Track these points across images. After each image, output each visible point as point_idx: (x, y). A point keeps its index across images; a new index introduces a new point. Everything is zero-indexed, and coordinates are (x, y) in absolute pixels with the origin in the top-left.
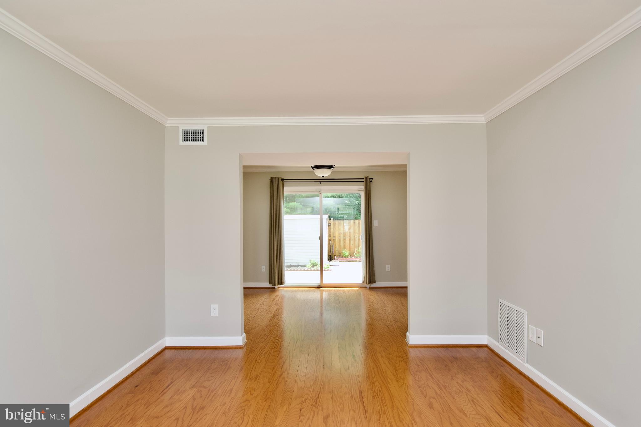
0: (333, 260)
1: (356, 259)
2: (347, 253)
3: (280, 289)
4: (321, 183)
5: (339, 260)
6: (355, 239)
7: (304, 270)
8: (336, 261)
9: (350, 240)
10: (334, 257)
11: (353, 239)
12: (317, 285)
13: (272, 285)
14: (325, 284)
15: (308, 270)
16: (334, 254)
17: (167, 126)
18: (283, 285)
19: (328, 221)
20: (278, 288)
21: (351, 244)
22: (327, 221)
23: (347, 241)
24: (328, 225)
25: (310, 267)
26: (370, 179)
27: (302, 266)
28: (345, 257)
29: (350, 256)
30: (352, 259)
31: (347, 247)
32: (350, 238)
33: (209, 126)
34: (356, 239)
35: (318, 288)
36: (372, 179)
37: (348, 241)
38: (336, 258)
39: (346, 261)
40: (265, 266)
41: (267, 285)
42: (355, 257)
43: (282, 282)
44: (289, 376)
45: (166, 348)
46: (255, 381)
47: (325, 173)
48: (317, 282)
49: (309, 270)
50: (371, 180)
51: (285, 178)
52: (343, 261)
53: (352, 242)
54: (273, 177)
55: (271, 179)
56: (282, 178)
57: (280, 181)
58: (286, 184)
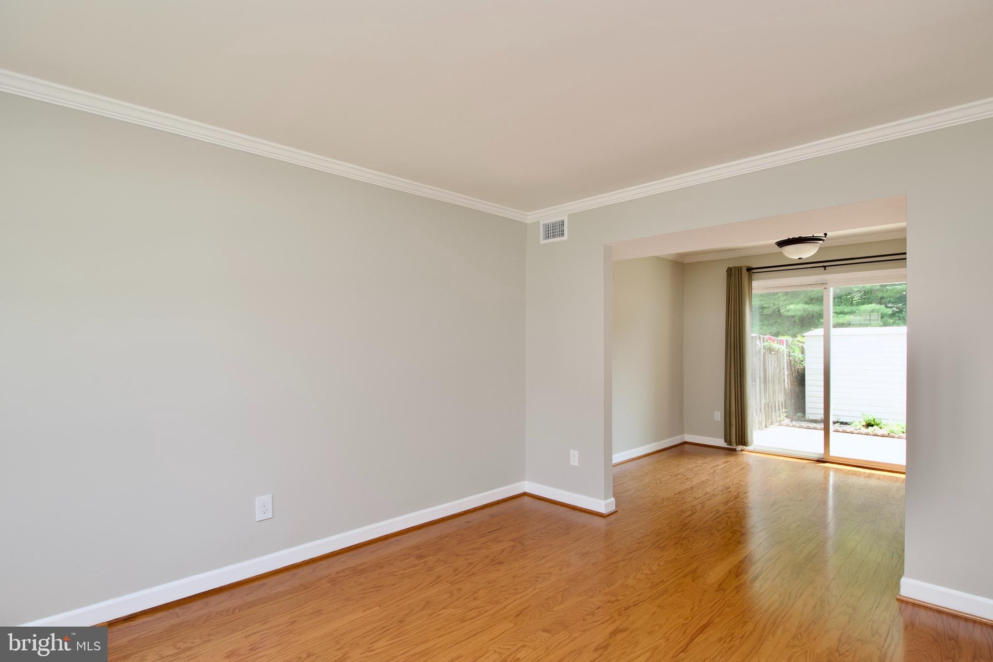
3: (746, 454)
4: (826, 267)
12: (816, 457)
13: (726, 443)
14: (834, 457)
17: (528, 223)
18: (746, 446)
20: (742, 450)
27: (842, 423)
33: (569, 213)
35: (817, 462)
40: (720, 412)
41: (721, 443)
43: (746, 441)
44: (626, 567)
45: (525, 494)
46: (580, 557)
47: (807, 252)
48: (818, 450)
51: (754, 267)
54: (731, 266)
55: (730, 271)
56: (748, 266)
57: (744, 271)
58: (755, 276)
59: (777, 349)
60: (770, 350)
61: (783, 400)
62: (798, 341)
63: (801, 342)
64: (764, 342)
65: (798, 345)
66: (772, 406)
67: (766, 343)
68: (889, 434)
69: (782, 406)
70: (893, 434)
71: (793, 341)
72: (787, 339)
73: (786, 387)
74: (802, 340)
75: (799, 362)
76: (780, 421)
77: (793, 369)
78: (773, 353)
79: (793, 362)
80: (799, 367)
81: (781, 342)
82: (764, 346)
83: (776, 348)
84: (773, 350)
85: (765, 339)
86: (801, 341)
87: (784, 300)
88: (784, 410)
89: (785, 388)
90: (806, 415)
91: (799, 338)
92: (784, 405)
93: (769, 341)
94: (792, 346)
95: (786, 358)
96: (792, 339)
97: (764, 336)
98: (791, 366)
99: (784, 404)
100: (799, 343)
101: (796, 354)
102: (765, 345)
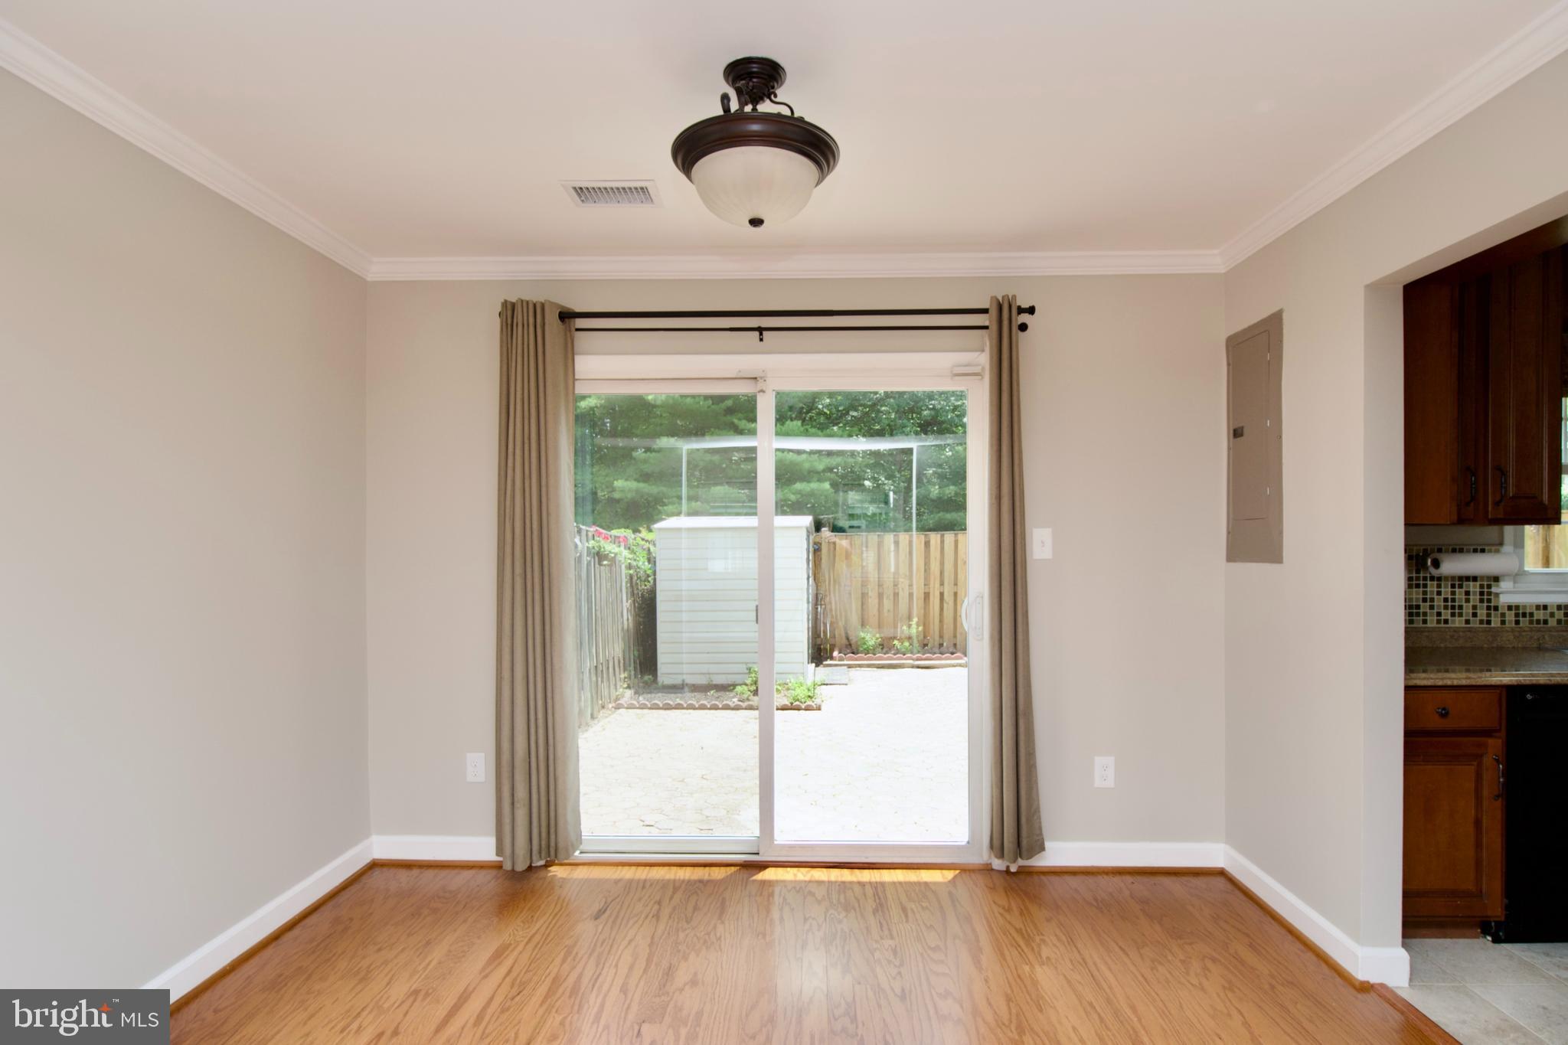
0: (829, 662)
1: (901, 659)
2: (870, 638)
4: (765, 333)
5: (845, 662)
6: (896, 595)
7: (727, 707)
8: (836, 665)
9: (880, 596)
10: (832, 651)
11: (892, 594)
14: (782, 847)
15: (737, 708)
16: (832, 641)
19: (811, 537)
20: (548, 865)
21: (885, 611)
22: (808, 536)
23: (872, 601)
24: (811, 549)
25: (745, 696)
26: (1021, 310)
28: (867, 652)
29: (882, 649)
30: (891, 659)
31: (873, 620)
32: (881, 591)
34: (901, 593)
36: (1031, 310)
37: (877, 601)
38: (836, 654)
39: (869, 666)
42: (898, 652)
49: (744, 705)
50: (1024, 318)
51: (578, 310)
52: (860, 666)
53: (887, 604)
54: (513, 299)
55: (510, 313)
56: (563, 307)
57: (552, 319)
58: (581, 339)
59: (613, 555)
60: (600, 556)
61: (621, 656)
62: (643, 539)
63: (647, 541)
64: (587, 541)
65: (643, 546)
66: (602, 671)
67: (592, 543)
68: (792, 704)
69: (620, 667)
70: (797, 703)
71: (635, 539)
72: (625, 534)
73: (626, 627)
74: (650, 536)
75: (643, 579)
76: (617, 699)
77: (636, 592)
78: (605, 562)
79: (636, 578)
80: (643, 587)
81: (616, 540)
82: (588, 547)
83: (610, 552)
84: (606, 557)
85: (590, 534)
86: (646, 538)
87: (607, 476)
88: (622, 676)
89: (623, 628)
90: (659, 679)
91: (644, 534)
92: (622, 665)
93: (597, 538)
94: (635, 548)
95: (624, 571)
96: (633, 536)
97: (588, 529)
98: (632, 586)
99: (622, 661)
100: (643, 543)
101: (641, 563)
102: (590, 546)
